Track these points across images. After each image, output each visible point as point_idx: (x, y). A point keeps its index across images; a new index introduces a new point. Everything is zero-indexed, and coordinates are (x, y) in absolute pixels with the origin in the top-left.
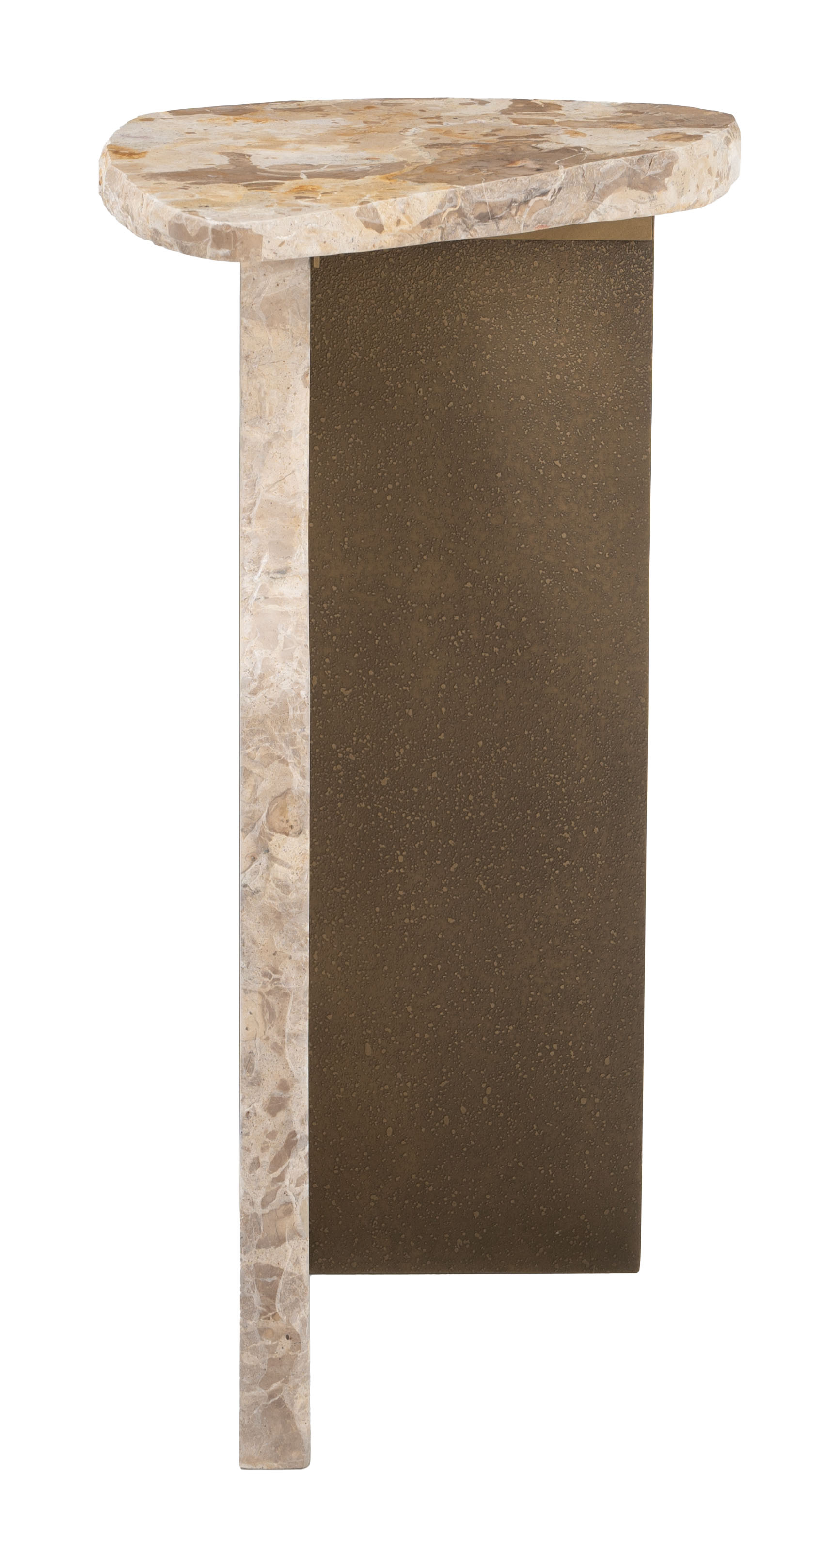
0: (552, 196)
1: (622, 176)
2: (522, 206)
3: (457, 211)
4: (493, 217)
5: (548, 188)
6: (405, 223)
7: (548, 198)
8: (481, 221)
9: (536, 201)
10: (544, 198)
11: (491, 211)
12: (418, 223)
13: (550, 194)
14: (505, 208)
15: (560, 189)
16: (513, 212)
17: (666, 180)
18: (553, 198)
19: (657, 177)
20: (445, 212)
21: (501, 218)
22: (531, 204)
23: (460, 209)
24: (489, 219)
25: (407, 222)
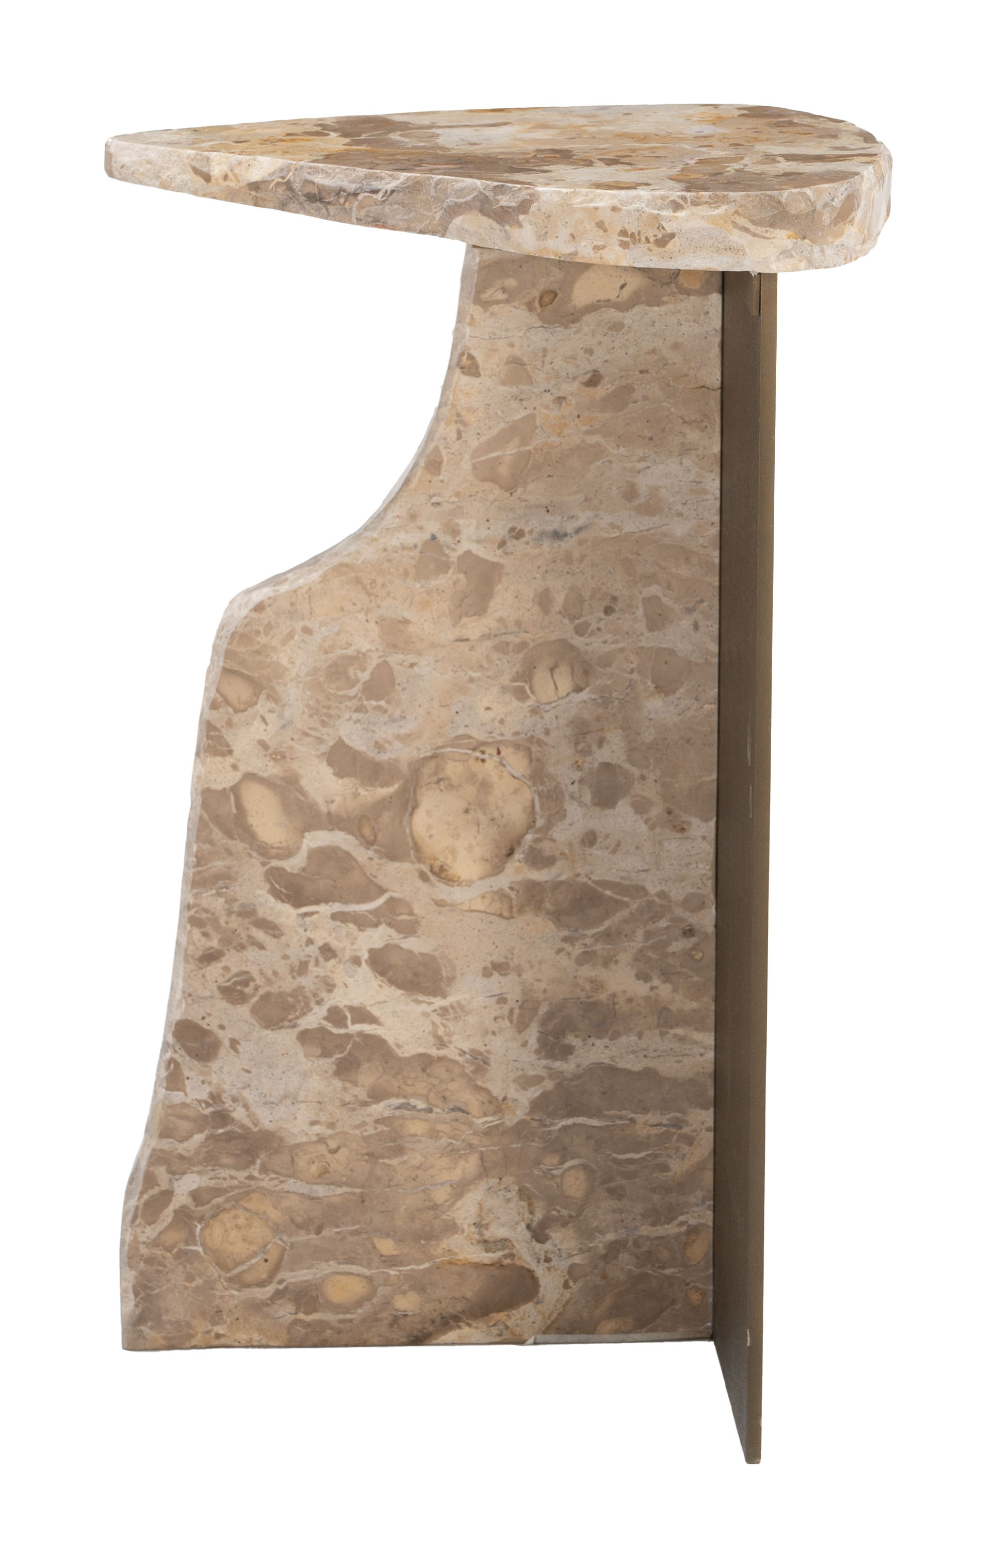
0: (383, 196)
1: (474, 199)
2: (351, 198)
3: (285, 183)
4: (321, 200)
5: (380, 187)
6: (231, 180)
7: (379, 197)
8: (309, 201)
9: (365, 197)
10: (375, 196)
11: (319, 193)
12: (245, 184)
13: (381, 194)
14: (334, 194)
15: (393, 191)
16: (342, 201)
17: (521, 217)
18: (384, 198)
19: (510, 210)
20: (273, 181)
21: (329, 203)
22: (360, 197)
23: (289, 181)
24: (317, 201)
25: (234, 180)
